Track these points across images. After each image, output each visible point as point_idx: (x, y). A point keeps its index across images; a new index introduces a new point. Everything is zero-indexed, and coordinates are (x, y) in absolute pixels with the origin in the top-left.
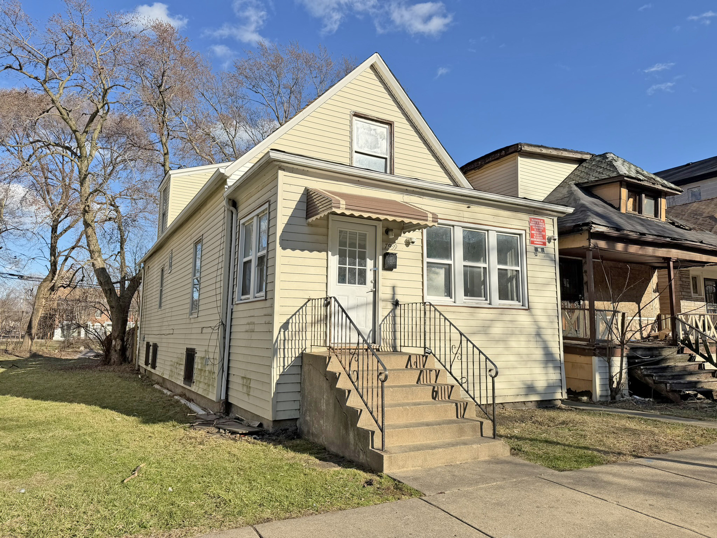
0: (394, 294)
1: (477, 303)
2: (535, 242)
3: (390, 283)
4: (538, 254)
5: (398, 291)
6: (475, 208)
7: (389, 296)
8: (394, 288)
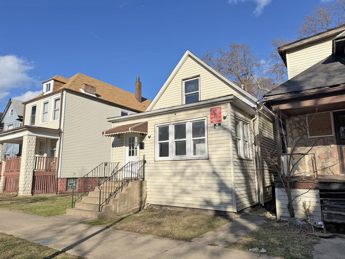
0: (144, 158)
1: (181, 158)
2: (213, 121)
3: (143, 154)
4: (216, 127)
5: (146, 157)
6: (178, 114)
7: (142, 159)
8: (144, 156)
